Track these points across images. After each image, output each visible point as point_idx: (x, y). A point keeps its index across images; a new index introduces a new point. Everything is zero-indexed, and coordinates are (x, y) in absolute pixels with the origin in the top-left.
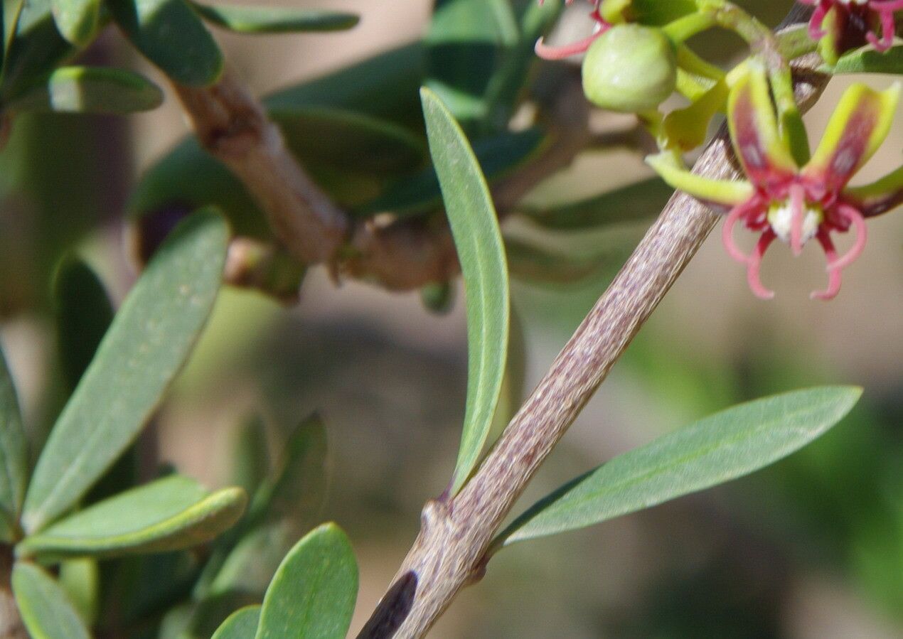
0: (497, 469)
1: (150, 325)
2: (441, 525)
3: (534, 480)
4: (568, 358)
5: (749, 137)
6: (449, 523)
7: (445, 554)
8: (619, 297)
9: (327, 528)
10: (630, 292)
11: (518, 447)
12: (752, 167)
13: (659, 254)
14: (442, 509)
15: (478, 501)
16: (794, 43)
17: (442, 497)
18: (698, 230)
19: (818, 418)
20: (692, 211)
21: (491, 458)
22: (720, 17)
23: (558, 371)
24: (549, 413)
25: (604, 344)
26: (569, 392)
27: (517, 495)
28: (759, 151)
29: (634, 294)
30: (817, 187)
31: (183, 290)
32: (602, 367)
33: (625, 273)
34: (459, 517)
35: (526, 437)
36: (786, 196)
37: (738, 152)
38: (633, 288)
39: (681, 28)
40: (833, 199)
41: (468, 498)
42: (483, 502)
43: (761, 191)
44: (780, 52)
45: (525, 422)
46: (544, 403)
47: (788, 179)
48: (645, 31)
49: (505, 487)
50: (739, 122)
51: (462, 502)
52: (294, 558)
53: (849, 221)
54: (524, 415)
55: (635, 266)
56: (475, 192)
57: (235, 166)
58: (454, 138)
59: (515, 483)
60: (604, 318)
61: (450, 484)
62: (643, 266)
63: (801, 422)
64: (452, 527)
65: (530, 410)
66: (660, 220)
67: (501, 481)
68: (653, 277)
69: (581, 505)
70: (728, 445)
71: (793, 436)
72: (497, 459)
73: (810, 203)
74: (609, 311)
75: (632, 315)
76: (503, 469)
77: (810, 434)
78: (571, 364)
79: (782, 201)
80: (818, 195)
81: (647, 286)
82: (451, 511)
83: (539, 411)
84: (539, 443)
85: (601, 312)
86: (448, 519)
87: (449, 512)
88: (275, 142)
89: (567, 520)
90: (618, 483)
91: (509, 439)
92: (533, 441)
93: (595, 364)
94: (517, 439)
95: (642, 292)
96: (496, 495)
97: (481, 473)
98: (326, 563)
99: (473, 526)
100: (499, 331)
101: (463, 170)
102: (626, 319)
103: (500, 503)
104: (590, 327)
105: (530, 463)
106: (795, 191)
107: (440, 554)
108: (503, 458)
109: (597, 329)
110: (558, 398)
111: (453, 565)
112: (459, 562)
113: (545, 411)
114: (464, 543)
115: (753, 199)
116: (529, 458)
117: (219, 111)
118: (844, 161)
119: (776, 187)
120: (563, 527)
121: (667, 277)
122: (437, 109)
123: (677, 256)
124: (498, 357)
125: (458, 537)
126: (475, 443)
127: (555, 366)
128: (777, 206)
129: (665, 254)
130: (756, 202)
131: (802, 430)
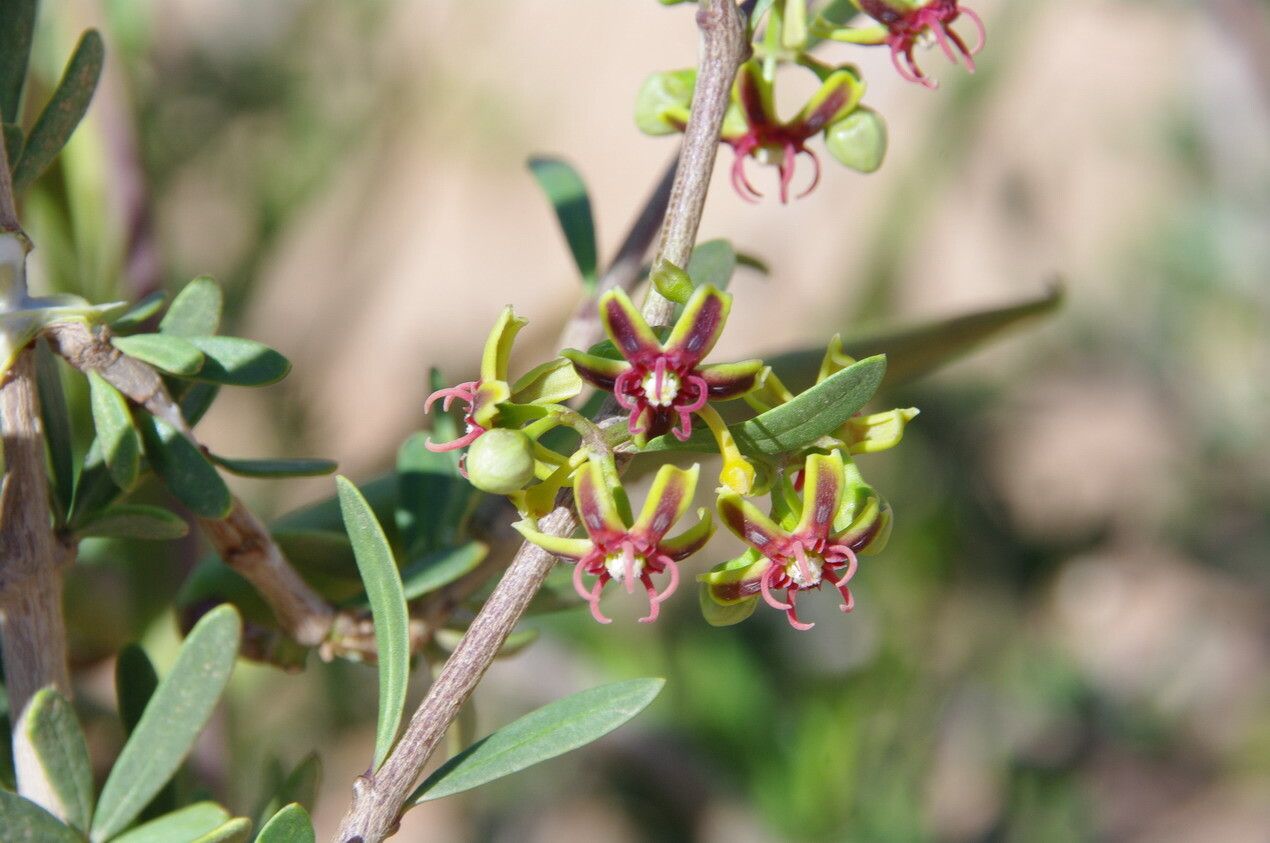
0: (406, 751)
1: (183, 693)
2: (368, 795)
3: (433, 758)
4: (453, 667)
5: (591, 508)
6: (374, 793)
7: (372, 815)
8: (488, 621)
9: (292, 806)
10: (496, 617)
11: (421, 735)
12: (593, 530)
13: (516, 588)
14: (368, 782)
15: (393, 775)
16: (615, 434)
17: (367, 775)
18: (543, 570)
19: (636, 700)
20: (539, 556)
21: (401, 744)
22: (562, 419)
23: (446, 677)
24: (441, 709)
25: (480, 656)
26: (455, 692)
27: (420, 769)
28: (598, 518)
29: (499, 618)
30: (642, 542)
31: (207, 667)
32: (478, 673)
33: (492, 603)
34: (381, 789)
35: (426, 727)
36: (620, 550)
37: (582, 518)
38: (499, 614)
39: (536, 429)
40: (654, 550)
41: (386, 774)
42: (397, 776)
43: (601, 547)
44: (606, 442)
45: (424, 716)
46: (438, 702)
47: (621, 537)
48: (511, 433)
49: (413, 764)
50: (582, 496)
51: (381, 776)
52: (270, 828)
53: (664, 565)
54: (424, 710)
55: (498, 598)
56: (379, 550)
57: (248, 575)
58: (363, 511)
59: (419, 761)
60: (478, 637)
61: (372, 764)
62: (504, 598)
63: (622, 705)
64: (376, 796)
65: (427, 707)
66: (515, 564)
67: (410, 760)
68: (512, 606)
69: (466, 773)
70: (569, 724)
71: (617, 715)
72: (406, 743)
73: (637, 554)
74: (481, 632)
75: (498, 634)
76: (410, 751)
77: (630, 713)
78: (455, 671)
79: (616, 553)
80: (643, 548)
81: (509, 612)
82: (374, 784)
83: (434, 707)
84: (435, 731)
85: (475, 632)
86: (373, 790)
87: (373, 785)
88: (276, 557)
89: (456, 785)
90: (492, 756)
91: (413, 730)
92: (431, 730)
93: (473, 670)
94: (419, 729)
95: (505, 617)
96: (406, 770)
97: (395, 754)
98: (292, 831)
99: (391, 794)
100: (403, 650)
101: (370, 534)
102: (494, 638)
103: (409, 776)
104: (468, 644)
105: (429, 746)
106: (627, 546)
107: (368, 816)
108: (410, 743)
109: (473, 645)
110: (448, 697)
111: (378, 824)
112: (382, 821)
113: (439, 707)
114: (385, 807)
115: (594, 552)
116: (428, 742)
117: (233, 535)
118: (661, 522)
119: (612, 543)
120: (455, 790)
121: (522, 604)
122: (349, 490)
123: (529, 590)
124: (402, 669)
125: (380, 803)
126: (388, 733)
127: (444, 674)
128: (612, 557)
129: (520, 587)
130: (596, 554)
131: (623, 711)
